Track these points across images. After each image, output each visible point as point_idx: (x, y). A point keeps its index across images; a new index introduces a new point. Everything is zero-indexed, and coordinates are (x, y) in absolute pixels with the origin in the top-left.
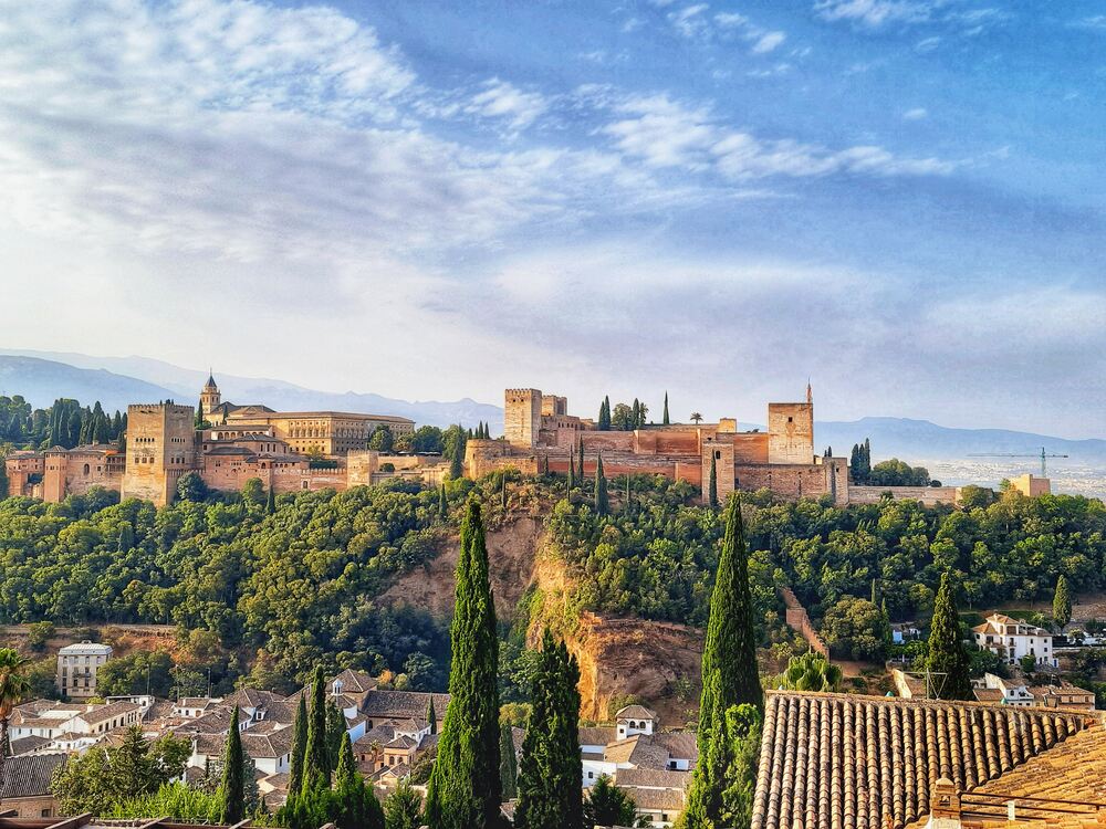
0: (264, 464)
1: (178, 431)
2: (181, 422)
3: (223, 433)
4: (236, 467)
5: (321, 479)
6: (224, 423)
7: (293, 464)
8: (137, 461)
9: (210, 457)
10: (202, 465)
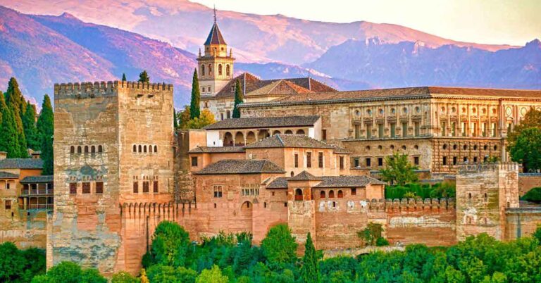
0: (299, 192)
1: (144, 132)
2: (149, 115)
3: (233, 132)
4: (250, 198)
5: (407, 220)
6: (237, 113)
7: (354, 190)
8: (73, 188)
9: (205, 180)
10: (189, 195)
